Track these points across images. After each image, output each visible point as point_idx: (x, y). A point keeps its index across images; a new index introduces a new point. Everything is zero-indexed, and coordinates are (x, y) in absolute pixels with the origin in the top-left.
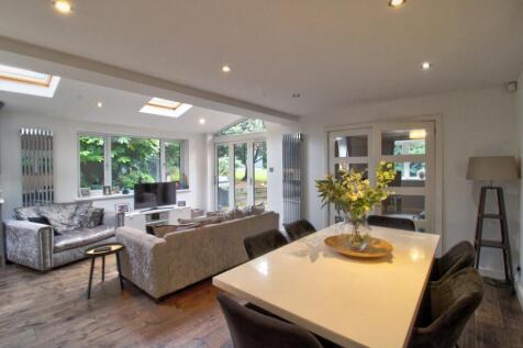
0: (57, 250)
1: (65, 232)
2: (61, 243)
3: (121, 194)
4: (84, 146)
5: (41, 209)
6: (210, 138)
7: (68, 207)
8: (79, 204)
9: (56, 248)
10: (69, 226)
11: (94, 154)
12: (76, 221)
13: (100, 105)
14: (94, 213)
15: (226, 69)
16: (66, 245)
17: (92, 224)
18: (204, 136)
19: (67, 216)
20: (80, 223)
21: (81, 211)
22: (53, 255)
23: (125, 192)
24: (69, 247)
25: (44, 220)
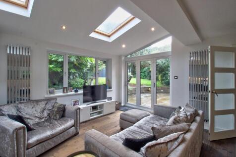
0: (29, 146)
1: (37, 124)
2: (33, 140)
3: (73, 93)
4: (51, 62)
5: (20, 106)
6: (123, 58)
7: (40, 103)
8: (48, 100)
9: (28, 145)
10: (40, 118)
11: (56, 67)
12: (45, 114)
13: (64, 28)
14: (59, 108)
16: (37, 140)
17: (58, 117)
18: (120, 57)
19: (39, 111)
20: (49, 115)
21: (49, 106)
22: (26, 151)
23: (76, 91)
24: (39, 142)
25: (20, 119)
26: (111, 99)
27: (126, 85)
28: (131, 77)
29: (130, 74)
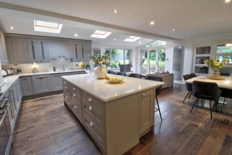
15: (152, 23)
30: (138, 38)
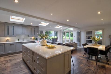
26: (58, 42)
27: (62, 39)
28: (63, 36)
29: (63, 35)
30: (61, 26)
